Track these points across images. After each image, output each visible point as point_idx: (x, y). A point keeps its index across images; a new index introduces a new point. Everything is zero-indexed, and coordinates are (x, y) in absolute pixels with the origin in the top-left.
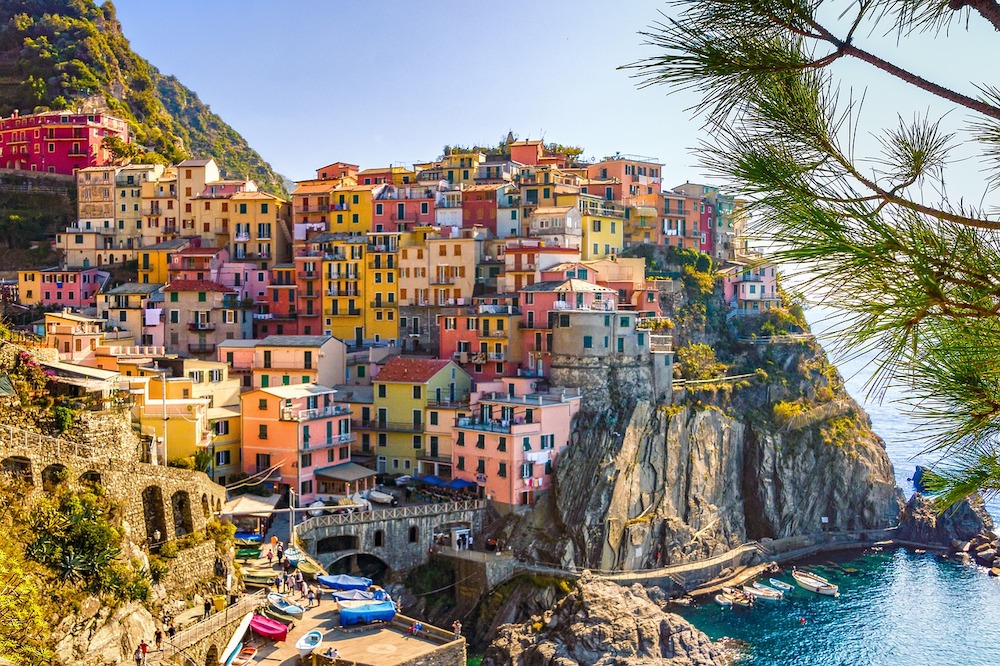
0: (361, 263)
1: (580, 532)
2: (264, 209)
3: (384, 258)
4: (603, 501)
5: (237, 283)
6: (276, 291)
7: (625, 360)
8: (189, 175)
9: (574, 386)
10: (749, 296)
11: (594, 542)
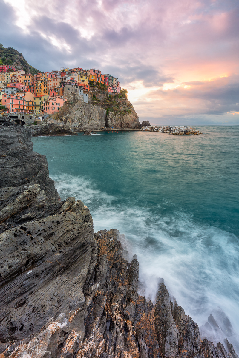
0: (41, 84)
1: (62, 118)
2: (29, 77)
3: (45, 83)
4: (68, 114)
5: (22, 88)
6: (28, 89)
7: (77, 94)
8: (18, 73)
9: (66, 97)
10: (113, 91)
11: (65, 120)
